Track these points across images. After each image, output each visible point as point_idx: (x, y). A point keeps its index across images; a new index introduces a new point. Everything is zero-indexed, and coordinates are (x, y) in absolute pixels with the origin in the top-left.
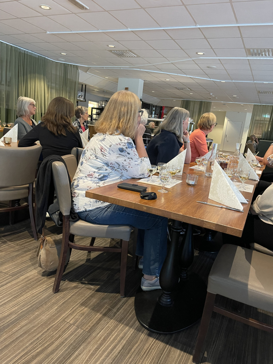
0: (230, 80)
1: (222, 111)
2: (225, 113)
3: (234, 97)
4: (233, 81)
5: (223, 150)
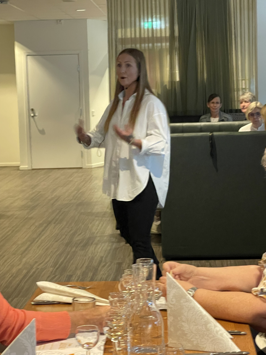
5: (33, 168)
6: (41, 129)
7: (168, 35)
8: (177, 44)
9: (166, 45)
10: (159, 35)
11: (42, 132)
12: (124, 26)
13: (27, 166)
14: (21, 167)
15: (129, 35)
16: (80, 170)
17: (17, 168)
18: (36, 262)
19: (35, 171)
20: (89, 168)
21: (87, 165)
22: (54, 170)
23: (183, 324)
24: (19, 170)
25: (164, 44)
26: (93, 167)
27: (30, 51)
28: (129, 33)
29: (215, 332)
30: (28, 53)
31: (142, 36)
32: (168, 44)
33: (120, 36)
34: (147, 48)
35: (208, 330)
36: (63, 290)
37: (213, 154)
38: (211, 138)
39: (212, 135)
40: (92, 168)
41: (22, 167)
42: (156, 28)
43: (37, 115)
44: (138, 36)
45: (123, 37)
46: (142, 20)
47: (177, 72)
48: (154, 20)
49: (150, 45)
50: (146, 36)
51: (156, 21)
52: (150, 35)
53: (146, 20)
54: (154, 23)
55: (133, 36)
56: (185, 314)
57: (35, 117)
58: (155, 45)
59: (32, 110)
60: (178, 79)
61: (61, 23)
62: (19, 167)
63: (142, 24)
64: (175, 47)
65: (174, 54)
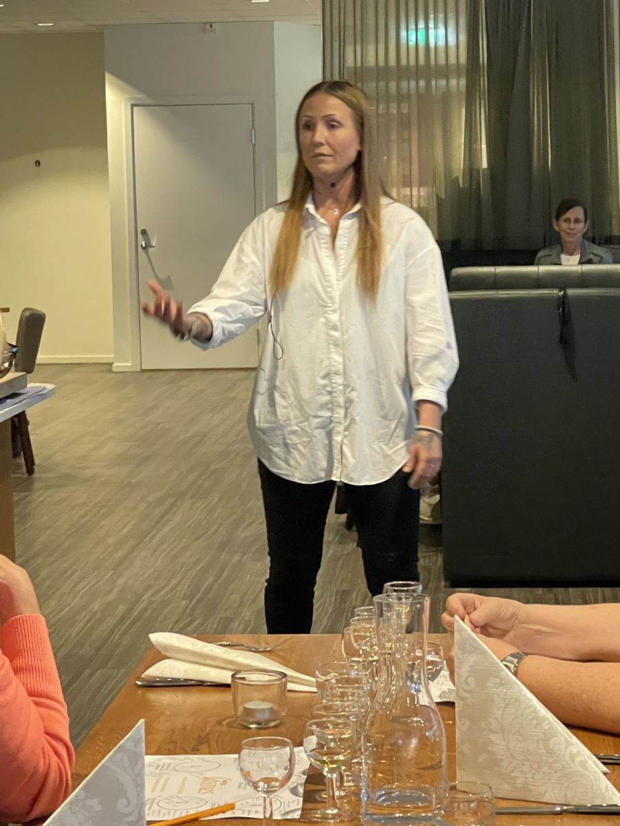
1: (68, 25)
5: (143, 368)
6: (163, 276)
7: (463, 59)
8: (484, 81)
9: (458, 84)
10: (442, 61)
11: (166, 284)
12: (361, 39)
13: (129, 364)
14: (114, 365)
15: (372, 62)
17: (108, 367)
18: (148, 588)
19: (149, 374)
22: (194, 374)
23: (492, 737)
24: (110, 371)
25: (453, 82)
27: (139, 95)
28: (372, 57)
29: (568, 758)
30: (133, 98)
31: (404, 62)
32: (463, 82)
33: (350, 62)
34: (413, 91)
35: (550, 752)
36: (211, 653)
37: (566, 341)
38: (563, 302)
39: (565, 295)
41: (119, 365)
42: (436, 43)
43: (154, 244)
44: (392, 62)
45: (359, 64)
46: (403, 25)
47: (484, 147)
48: (431, 25)
49: (422, 83)
50: (412, 62)
51: (436, 27)
52: (422, 61)
53: (412, 26)
54: (432, 32)
55: (382, 63)
56: (498, 714)
57: (150, 250)
58: (433, 83)
59: (144, 232)
60: (485, 165)
61: (214, 31)
62: (111, 364)
63: (403, 34)
64: (480, 90)
65: (478, 105)
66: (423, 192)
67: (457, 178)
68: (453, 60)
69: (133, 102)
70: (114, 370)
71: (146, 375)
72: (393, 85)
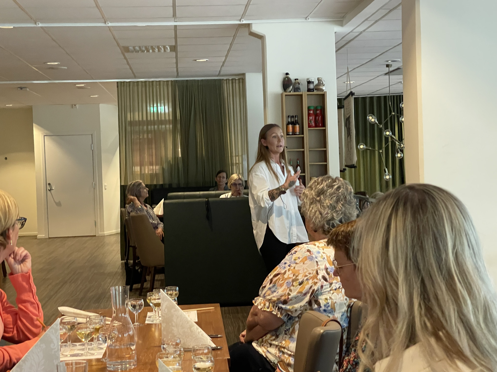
0: (30, 23)
1: (18, 105)
2: (29, 111)
3: (52, 68)
4: (40, 25)
5: (49, 237)
6: (57, 201)
7: (171, 118)
8: (179, 126)
9: (170, 127)
10: (163, 118)
11: (59, 204)
12: (132, 111)
13: (44, 236)
14: (38, 236)
15: (137, 119)
16: (94, 238)
17: (35, 237)
19: (52, 239)
20: (101, 236)
21: (100, 233)
22: (70, 238)
23: (173, 328)
24: (36, 238)
25: (168, 126)
26: (106, 235)
28: (137, 117)
29: (197, 333)
30: (45, 133)
31: (149, 119)
33: (129, 119)
34: (153, 129)
38: (207, 203)
39: (208, 201)
40: (104, 236)
41: (40, 236)
42: (161, 112)
43: (53, 189)
44: (145, 119)
45: (132, 120)
46: (148, 105)
47: (180, 150)
48: (159, 105)
49: (156, 127)
50: (152, 119)
51: (160, 106)
52: (156, 118)
53: (152, 105)
54: (159, 108)
55: (141, 119)
56: (175, 320)
57: (52, 191)
58: (160, 126)
59: (49, 184)
60: (180, 156)
61: (76, 108)
62: (37, 236)
63: (148, 108)
64: (177, 129)
65: (177, 135)
66: (157, 167)
67: (170, 161)
68: (167, 118)
69: (45, 135)
70: (38, 238)
71: (50, 240)
72: (145, 127)
